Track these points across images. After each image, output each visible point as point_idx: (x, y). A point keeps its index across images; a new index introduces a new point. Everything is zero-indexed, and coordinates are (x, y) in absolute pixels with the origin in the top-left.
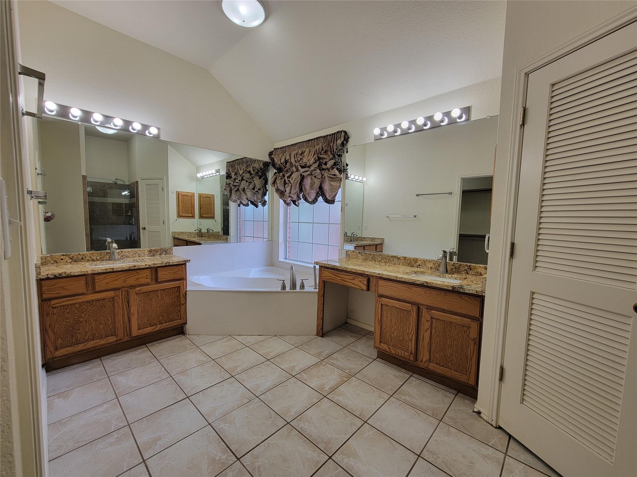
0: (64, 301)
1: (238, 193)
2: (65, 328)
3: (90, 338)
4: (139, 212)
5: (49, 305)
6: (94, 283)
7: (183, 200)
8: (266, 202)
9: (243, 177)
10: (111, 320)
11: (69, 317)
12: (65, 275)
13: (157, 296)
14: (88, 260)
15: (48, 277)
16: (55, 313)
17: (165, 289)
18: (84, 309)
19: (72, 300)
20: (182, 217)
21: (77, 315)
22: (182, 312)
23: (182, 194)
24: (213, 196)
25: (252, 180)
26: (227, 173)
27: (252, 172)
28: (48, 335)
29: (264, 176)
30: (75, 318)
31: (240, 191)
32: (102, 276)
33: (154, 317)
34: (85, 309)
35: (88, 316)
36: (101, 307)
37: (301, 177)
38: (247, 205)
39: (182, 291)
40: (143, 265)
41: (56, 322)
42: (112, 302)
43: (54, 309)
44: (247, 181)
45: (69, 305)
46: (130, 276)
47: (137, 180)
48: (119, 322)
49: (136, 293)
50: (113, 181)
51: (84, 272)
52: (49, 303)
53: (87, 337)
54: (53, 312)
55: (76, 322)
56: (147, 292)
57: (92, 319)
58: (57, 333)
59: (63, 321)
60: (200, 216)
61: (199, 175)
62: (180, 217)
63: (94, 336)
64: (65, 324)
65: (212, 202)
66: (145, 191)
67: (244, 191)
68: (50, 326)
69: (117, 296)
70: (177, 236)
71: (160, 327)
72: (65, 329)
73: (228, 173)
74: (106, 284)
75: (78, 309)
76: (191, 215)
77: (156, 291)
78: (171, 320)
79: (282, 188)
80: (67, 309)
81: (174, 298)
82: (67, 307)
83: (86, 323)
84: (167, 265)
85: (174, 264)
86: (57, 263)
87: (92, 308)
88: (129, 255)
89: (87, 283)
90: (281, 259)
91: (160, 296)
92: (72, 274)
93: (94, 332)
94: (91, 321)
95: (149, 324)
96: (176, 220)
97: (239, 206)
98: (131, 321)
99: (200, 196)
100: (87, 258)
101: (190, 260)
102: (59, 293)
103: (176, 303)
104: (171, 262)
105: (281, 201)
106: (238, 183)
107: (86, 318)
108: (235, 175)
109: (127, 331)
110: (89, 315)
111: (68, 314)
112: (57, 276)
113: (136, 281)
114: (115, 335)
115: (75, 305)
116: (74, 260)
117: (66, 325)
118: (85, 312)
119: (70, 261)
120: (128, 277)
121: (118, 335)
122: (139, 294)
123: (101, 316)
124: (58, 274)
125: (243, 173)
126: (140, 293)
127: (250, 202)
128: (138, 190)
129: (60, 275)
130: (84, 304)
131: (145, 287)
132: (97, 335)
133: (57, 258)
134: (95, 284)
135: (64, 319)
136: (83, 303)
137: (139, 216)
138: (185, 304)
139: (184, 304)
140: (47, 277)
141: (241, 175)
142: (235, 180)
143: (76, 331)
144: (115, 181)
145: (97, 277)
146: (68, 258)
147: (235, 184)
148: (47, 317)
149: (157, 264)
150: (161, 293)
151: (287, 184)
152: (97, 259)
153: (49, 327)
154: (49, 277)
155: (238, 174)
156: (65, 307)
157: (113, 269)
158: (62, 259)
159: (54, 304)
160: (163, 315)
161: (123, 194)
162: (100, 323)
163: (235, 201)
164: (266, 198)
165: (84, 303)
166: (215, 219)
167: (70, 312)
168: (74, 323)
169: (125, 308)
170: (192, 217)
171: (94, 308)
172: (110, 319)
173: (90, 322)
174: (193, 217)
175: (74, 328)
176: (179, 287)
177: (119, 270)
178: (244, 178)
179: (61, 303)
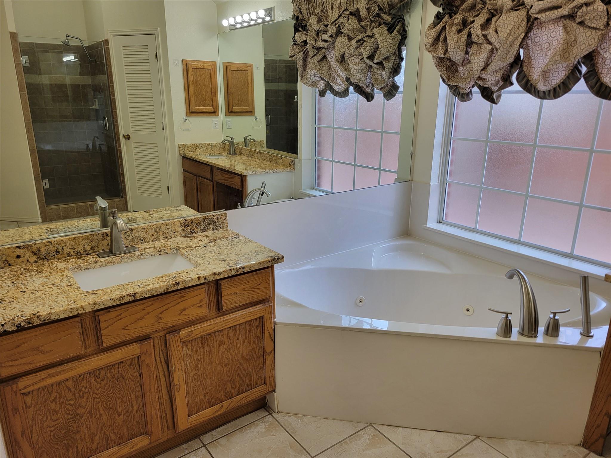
0: (43, 379)
1: (325, 66)
2: (51, 431)
3: (100, 444)
4: (115, 104)
5: (14, 390)
6: (97, 330)
7: (195, 78)
8: (395, 87)
9: (339, 26)
10: (137, 403)
11: (57, 409)
12: (39, 322)
13: (222, 341)
14: (69, 255)
15: (5, 331)
16: (28, 404)
17: (236, 325)
18: (83, 389)
19: (60, 372)
20: (195, 114)
21: (71, 402)
22: (268, 369)
23: (194, 65)
24: (251, 66)
25: (364, 34)
26: (296, 18)
27: (364, 14)
28: (22, 452)
29: (400, 24)
30: (68, 409)
31: (328, 62)
32: (113, 314)
33: (216, 386)
34: (85, 388)
35: (94, 401)
36: (117, 380)
37: (527, 26)
38: (345, 93)
39: (268, 326)
40: (192, 280)
41: (32, 422)
42: (137, 367)
43: (26, 397)
44: (350, 39)
45: (55, 385)
46: (169, 306)
47: (106, 38)
48: (152, 407)
49: (182, 340)
50: (62, 40)
51: (77, 309)
52: (14, 386)
53: (95, 444)
54: (25, 404)
55: (72, 417)
56: (202, 337)
57: (100, 407)
58: (37, 444)
59: (47, 418)
60: (227, 111)
61: (225, 23)
62: (193, 114)
63: (107, 442)
64: (51, 424)
65: (250, 81)
66: (124, 62)
67: (341, 61)
68: (23, 433)
69: (145, 354)
70: (189, 154)
71: (229, 406)
72: (52, 434)
73: (298, 17)
74: (124, 329)
75: (72, 390)
76: (211, 109)
77: (220, 331)
78: (247, 388)
79: (456, 55)
80: (50, 394)
81: (252, 341)
82: (50, 389)
83: (91, 416)
84: (239, 272)
85: (253, 269)
86: (10, 265)
87: (98, 385)
88: (145, 236)
89: (84, 332)
90: (432, 224)
91: (226, 340)
92: (53, 318)
93: (108, 433)
94: (99, 411)
95: (209, 401)
96: (185, 121)
97: (322, 94)
98: (175, 400)
99: (227, 68)
100: (66, 250)
101: (283, 257)
102: (30, 363)
103: (257, 352)
104: (247, 267)
105: (444, 89)
106: (326, 41)
107: (90, 406)
108: (318, 24)
109: (167, 421)
110: (96, 400)
111: (54, 403)
112: (23, 326)
113: (180, 314)
114: (146, 433)
115: (66, 383)
116: (41, 256)
117: (53, 426)
118: (87, 395)
119: (35, 258)
120: (164, 308)
121: (152, 432)
122: (187, 343)
123: (117, 399)
124: (24, 321)
125: (339, 17)
126: (189, 341)
127: (355, 89)
128: (110, 58)
129: (30, 323)
130: (84, 378)
131: (198, 326)
132: (113, 437)
133: (8, 256)
134: (101, 334)
135: (48, 414)
136: (80, 376)
137: (116, 112)
138: (273, 353)
139: (270, 353)
140: (2, 330)
141: (333, 23)
142: (318, 35)
143: (73, 436)
144: (65, 41)
145: (103, 318)
146: (29, 254)
147: (320, 44)
148: (14, 415)
149: (220, 273)
150: (229, 335)
151: (475, 46)
152: (85, 251)
153: (22, 436)
154: (7, 329)
155: (325, 18)
156: (46, 390)
157: (134, 295)
158: (18, 257)
159: (26, 387)
160: (234, 380)
161: (65, 59)
162: (117, 412)
163: (313, 84)
164: (399, 80)
165: (82, 377)
166: (256, 115)
167: (58, 400)
168: (68, 419)
169: (161, 373)
170: (213, 112)
171: (103, 383)
172: (134, 402)
173: (98, 414)
174: (215, 113)
175: (69, 429)
176: (262, 318)
177: (148, 295)
178: (342, 31)
179: (38, 382)
